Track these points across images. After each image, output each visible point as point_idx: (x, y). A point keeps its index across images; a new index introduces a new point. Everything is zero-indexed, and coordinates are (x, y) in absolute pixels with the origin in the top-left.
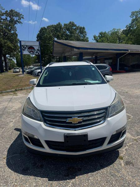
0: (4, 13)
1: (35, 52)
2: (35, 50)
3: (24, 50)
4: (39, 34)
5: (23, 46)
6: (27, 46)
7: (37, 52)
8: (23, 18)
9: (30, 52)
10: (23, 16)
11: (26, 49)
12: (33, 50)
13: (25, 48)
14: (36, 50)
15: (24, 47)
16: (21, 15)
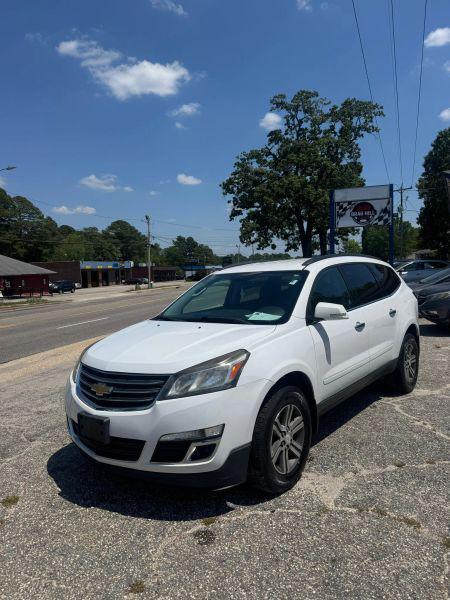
0: (327, 116)
1: (376, 217)
2: (375, 212)
3: (340, 216)
4: (431, 153)
5: (338, 203)
6: (350, 203)
7: (380, 219)
8: (381, 114)
9: (358, 221)
10: (382, 108)
11: (348, 212)
12: (367, 213)
13: (345, 209)
14: (378, 213)
15: (341, 207)
16: (376, 106)
